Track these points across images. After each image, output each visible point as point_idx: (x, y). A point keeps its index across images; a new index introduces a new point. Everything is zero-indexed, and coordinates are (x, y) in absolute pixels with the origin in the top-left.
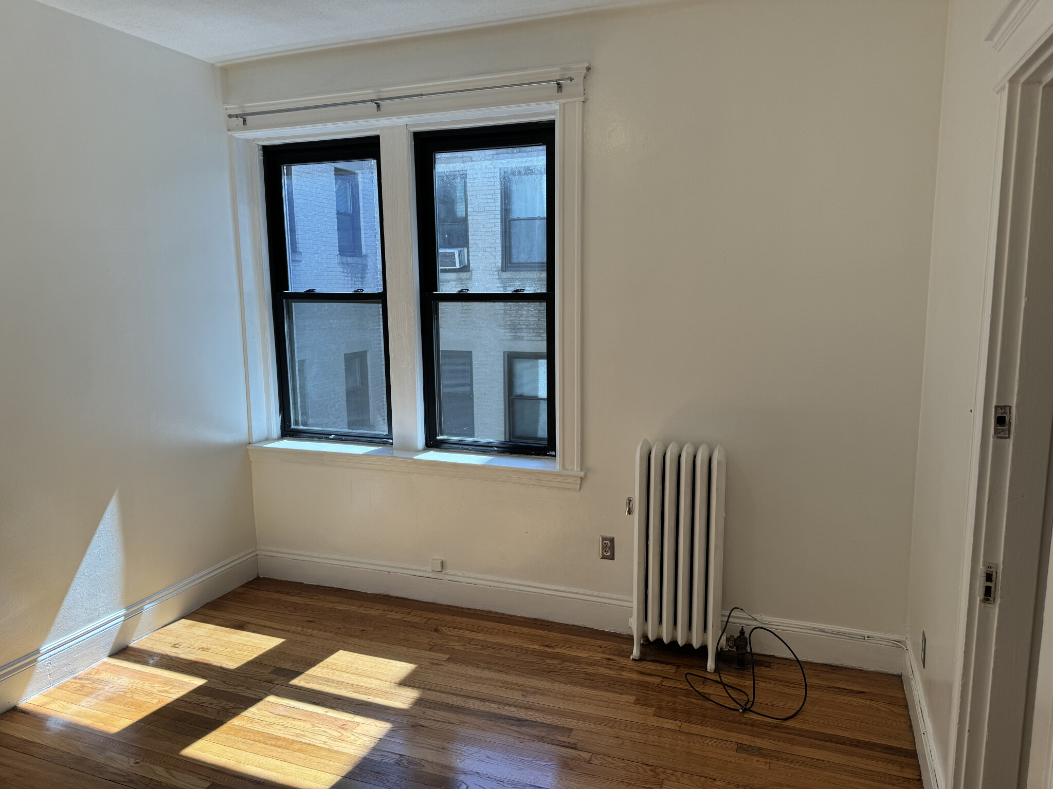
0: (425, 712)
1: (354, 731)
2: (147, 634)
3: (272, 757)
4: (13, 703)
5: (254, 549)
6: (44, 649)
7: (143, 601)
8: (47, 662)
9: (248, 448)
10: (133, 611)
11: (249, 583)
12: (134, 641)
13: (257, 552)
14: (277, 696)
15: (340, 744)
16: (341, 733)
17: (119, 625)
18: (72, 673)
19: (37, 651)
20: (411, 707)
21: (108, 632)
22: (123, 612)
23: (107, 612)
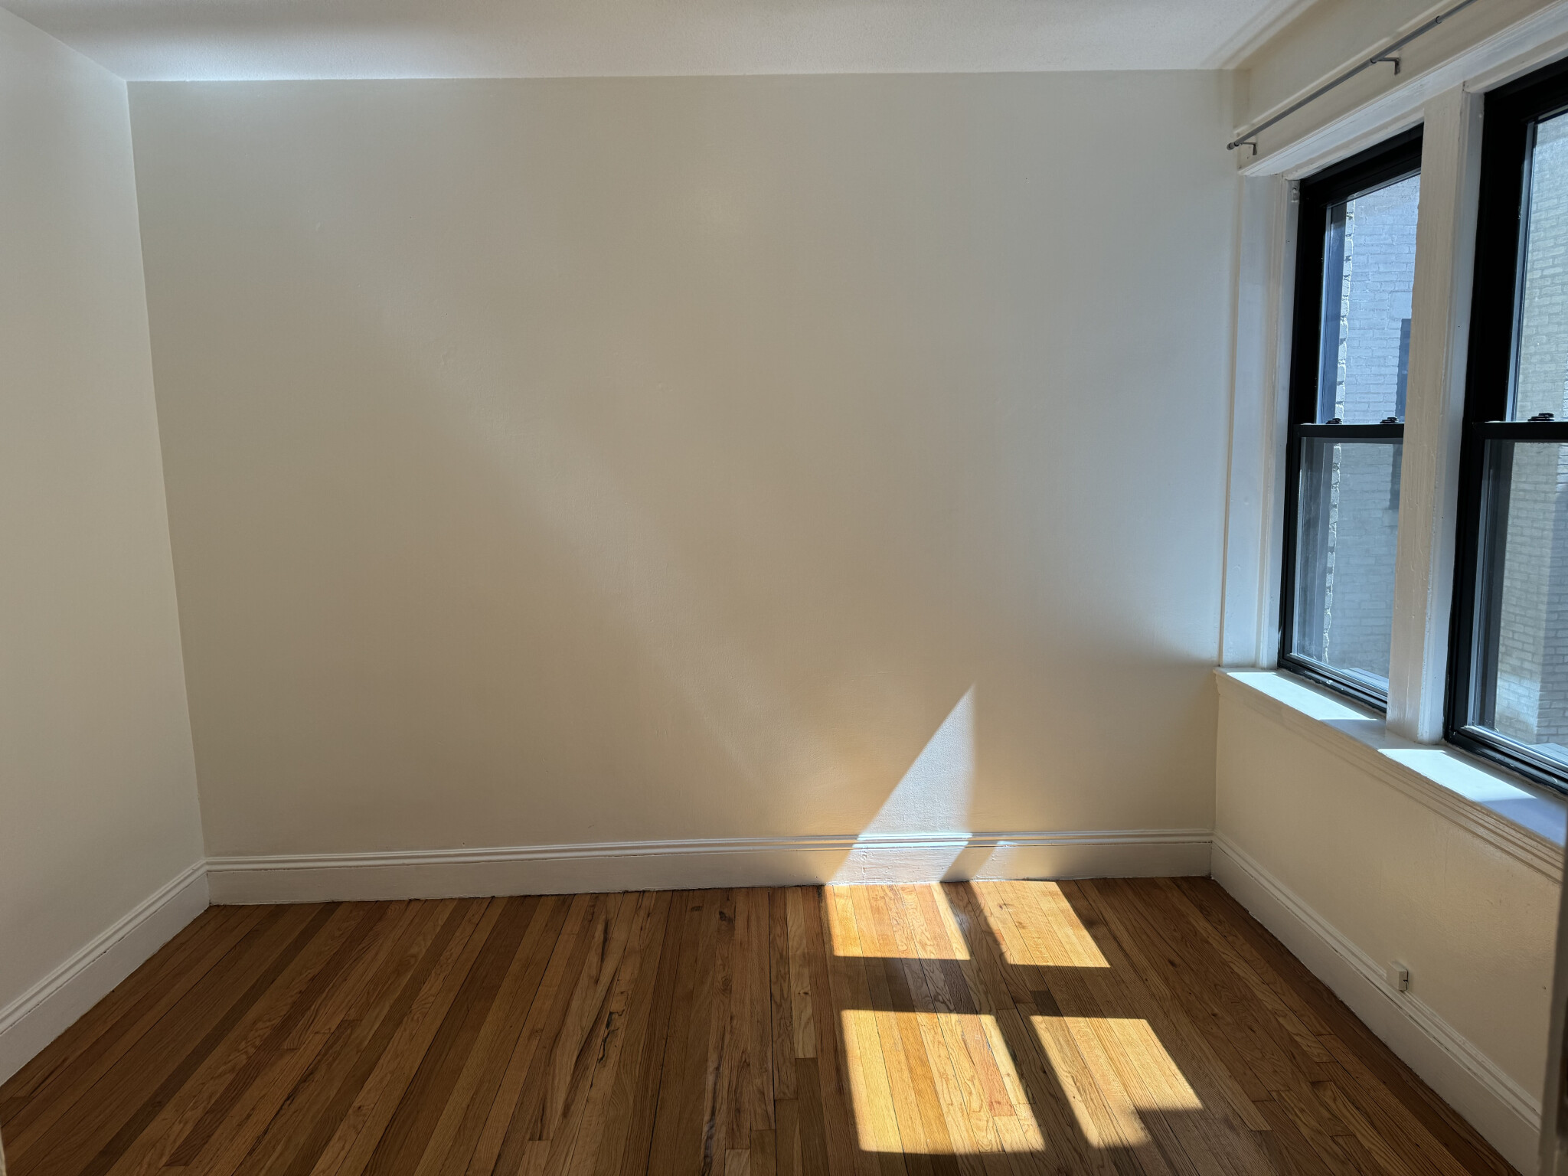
0: (1103, 1167)
1: (996, 1118)
2: (998, 878)
3: (889, 1077)
4: (822, 879)
5: (1208, 831)
6: (864, 836)
7: (1000, 834)
8: (862, 853)
9: (1214, 672)
10: (982, 840)
11: (1187, 879)
12: (978, 878)
13: (1212, 838)
14: (997, 1020)
15: (960, 1119)
16: (981, 1107)
17: (959, 851)
18: (890, 879)
19: (855, 836)
20: (1099, 1149)
21: (942, 851)
22: (969, 836)
23: (944, 827)
